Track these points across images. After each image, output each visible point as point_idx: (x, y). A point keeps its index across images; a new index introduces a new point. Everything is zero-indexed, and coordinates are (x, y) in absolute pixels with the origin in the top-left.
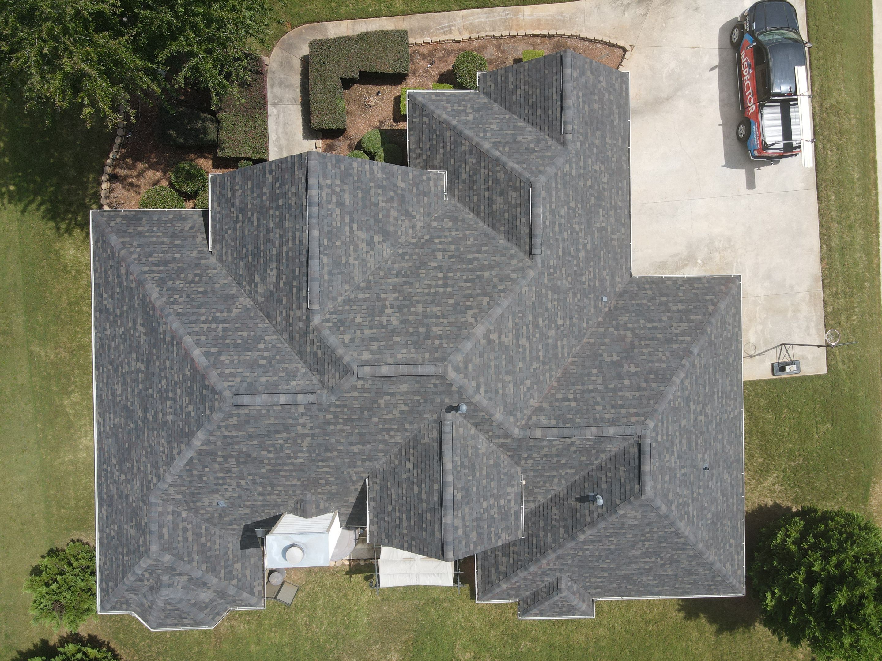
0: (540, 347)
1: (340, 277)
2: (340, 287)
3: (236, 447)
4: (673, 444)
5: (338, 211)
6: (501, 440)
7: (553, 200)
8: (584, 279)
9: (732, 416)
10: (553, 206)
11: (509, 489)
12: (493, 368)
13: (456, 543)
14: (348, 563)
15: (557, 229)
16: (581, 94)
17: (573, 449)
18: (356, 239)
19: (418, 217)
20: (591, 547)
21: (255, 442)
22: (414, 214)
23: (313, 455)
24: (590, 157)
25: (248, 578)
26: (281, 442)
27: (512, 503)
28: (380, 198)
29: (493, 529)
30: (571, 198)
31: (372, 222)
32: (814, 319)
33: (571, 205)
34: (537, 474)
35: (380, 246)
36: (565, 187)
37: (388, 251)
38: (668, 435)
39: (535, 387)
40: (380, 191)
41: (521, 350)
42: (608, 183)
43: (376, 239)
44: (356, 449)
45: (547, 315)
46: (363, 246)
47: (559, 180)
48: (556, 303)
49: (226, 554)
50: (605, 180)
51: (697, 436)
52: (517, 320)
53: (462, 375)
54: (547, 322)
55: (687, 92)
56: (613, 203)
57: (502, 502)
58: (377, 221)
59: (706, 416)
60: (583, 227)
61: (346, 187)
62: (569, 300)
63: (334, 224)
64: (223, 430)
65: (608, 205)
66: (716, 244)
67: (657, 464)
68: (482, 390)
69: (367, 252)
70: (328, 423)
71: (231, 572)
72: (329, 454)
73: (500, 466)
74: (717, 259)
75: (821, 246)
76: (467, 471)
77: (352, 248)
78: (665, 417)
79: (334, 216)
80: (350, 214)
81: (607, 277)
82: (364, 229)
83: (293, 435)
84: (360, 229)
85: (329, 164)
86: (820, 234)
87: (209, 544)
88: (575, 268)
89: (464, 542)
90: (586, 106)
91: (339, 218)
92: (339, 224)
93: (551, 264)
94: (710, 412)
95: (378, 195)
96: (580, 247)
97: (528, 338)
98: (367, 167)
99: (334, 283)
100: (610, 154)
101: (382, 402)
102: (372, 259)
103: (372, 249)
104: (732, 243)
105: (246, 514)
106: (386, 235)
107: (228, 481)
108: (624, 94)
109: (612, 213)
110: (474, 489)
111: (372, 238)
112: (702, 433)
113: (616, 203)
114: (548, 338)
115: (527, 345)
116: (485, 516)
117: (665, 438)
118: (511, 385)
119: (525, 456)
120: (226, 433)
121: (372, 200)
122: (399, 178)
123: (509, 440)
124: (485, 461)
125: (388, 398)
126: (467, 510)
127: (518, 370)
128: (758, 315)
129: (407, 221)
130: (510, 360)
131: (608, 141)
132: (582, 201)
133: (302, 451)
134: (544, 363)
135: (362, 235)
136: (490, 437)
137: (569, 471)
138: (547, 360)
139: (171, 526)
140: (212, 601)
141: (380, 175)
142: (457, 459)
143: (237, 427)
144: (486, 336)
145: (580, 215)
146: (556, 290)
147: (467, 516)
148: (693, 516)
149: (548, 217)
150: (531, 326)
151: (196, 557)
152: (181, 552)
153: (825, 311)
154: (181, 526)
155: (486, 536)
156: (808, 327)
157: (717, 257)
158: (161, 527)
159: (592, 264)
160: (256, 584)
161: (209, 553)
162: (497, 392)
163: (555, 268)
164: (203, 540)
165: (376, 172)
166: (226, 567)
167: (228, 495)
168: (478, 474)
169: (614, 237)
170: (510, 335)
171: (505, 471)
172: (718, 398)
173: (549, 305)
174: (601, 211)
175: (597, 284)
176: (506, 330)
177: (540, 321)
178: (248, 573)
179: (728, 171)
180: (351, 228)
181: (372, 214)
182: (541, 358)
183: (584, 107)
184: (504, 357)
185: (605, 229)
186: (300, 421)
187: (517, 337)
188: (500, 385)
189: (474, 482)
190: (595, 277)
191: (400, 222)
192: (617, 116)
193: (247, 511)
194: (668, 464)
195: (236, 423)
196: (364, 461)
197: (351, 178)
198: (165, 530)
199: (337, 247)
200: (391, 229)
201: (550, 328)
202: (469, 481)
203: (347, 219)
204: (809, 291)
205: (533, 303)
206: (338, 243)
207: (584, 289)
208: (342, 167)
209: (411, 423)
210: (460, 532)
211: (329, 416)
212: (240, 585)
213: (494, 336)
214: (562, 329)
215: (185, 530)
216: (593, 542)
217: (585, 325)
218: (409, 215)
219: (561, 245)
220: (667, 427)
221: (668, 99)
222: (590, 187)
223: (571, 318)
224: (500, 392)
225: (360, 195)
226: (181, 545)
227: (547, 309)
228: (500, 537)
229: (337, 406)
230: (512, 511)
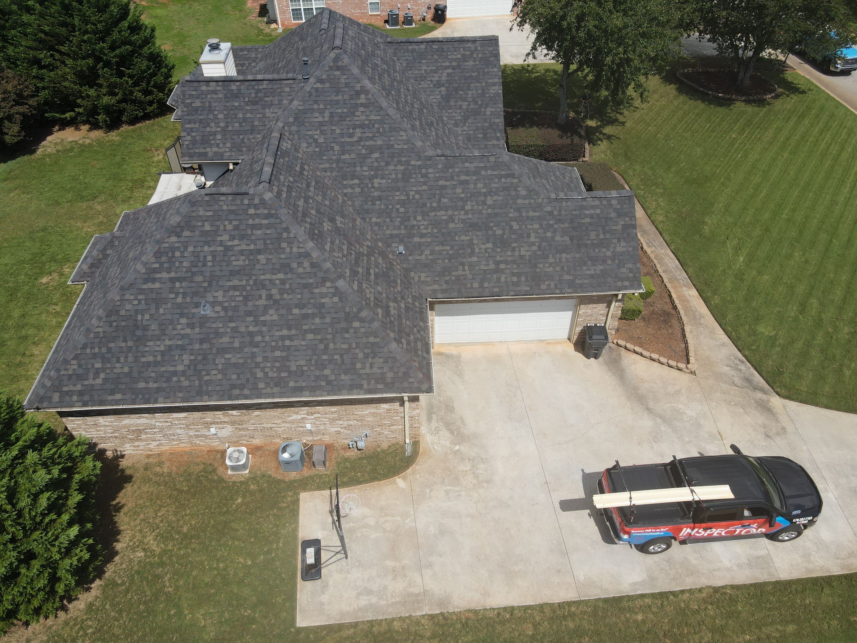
0: (353, 156)
1: (411, 58)
2: (403, 58)
4: (242, 237)
5: (459, 56)
7: (489, 172)
8: (419, 218)
9: (260, 374)
10: (483, 172)
11: (228, 145)
12: (336, 98)
13: (196, 84)
15: (463, 178)
16: (598, 211)
18: (441, 72)
19: (465, 128)
22: (467, 124)
24: (541, 227)
27: (215, 149)
28: (474, 92)
29: (197, 125)
30: (495, 198)
31: (455, 85)
32: (383, 602)
33: (489, 198)
35: (437, 93)
36: (505, 189)
37: (434, 100)
38: (253, 227)
39: (317, 149)
40: (480, 92)
41: (351, 131)
42: (521, 257)
43: (443, 89)
45: (383, 164)
46: (436, 78)
47: (509, 180)
48: (394, 176)
50: (523, 253)
51: (244, 288)
52: (377, 126)
53: (331, 64)
54: (376, 164)
55: (663, 428)
56: (502, 266)
57: (219, 137)
58: (456, 90)
59: (266, 309)
60: (470, 216)
61: (478, 63)
62: (399, 196)
63: (449, 53)
65: (498, 258)
66: (482, 466)
67: (225, 207)
68: (318, 85)
69: (432, 81)
73: (251, 134)
74: (462, 468)
75: (494, 609)
76: (253, 95)
77: (434, 68)
78: (272, 220)
79: (455, 53)
80: (459, 66)
81: (423, 257)
82: (449, 78)
84: (449, 75)
85: (491, 49)
86: (513, 608)
88: (428, 205)
89: (194, 93)
90: (587, 220)
91: (455, 57)
92: (450, 57)
93: (430, 170)
94: (268, 318)
95: (477, 90)
96: (450, 212)
97: (361, 139)
98: (496, 80)
99: (406, 54)
100: (551, 260)
102: (427, 86)
103: (434, 86)
104: (485, 484)
106: (447, 98)
108: (619, 284)
109: (492, 266)
110: (236, 104)
111: (443, 85)
112: (246, 299)
113: (502, 271)
114: (361, 167)
115: (355, 139)
116: (211, 116)
117: (250, 222)
118: (320, 119)
121: (472, 85)
122: (493, 110)
124: (258, 116)
126: (220, 96)
127: (334, 128)
128: (389, 518)
129: (460, 118)
130: (342, 118)
131: (564, 255)
132: (497, 215)
134: (338, 161)
135: (444, 78)
138: (341, 165)
141: (492, 91)
142: (265, 85)
144: (364, 91)
145: (480, 213)
146: (406, 177)
147: (215, 96)
148: (154, 280)
149: (472, 165)
150: (371, 143)
153: (393, 620)
155: (193, 117)
156: (369, 592)
157: (467, 466)
159: (435, 231)
162: (316, 102)
163: (425, 176)
165: (494, 88)
168: (248, 108)
169: (466, 268)
170: (364, 118)
171: (246, 140)
172: (283, 338)
173: (391, 167)
174: (490, 245)
175: (416, 239)
176: (368, 113)
177: (376, 155)
179: (579, 477)
180: (448, 67)
181: (461, 85)
182: (343, 157)
183: (586, 216)
184: (345, 110)
185: (472, 253)
187: (362, 126)
188: (322, 106)
189: (242, 104)
190: (422, 236)
191: (459, 111)
192: (592, 272)
194: (222, 228)
197: (485, 66)
199: (433, 55)
200: (452, 103)
201: (371, 168)
202: (244, 98)
203: (454, 64)
204: (425, 592)
205: (392, 146)
206: (436, 57)
207: (409, 218)
208: (492, 59)
210: (204, 88)
213: (363, 99)
214: (370, 186)
217: (374, 220)
218: (466, 119)
219: (448, 183)
220: (259, 227)
221: (648, 409)
222: (511, 227)
223: (380, 198)
224: (316, 106)
225: (474, 74)
227: (387, 164)
228: (188, 135)
230: (208, 150)
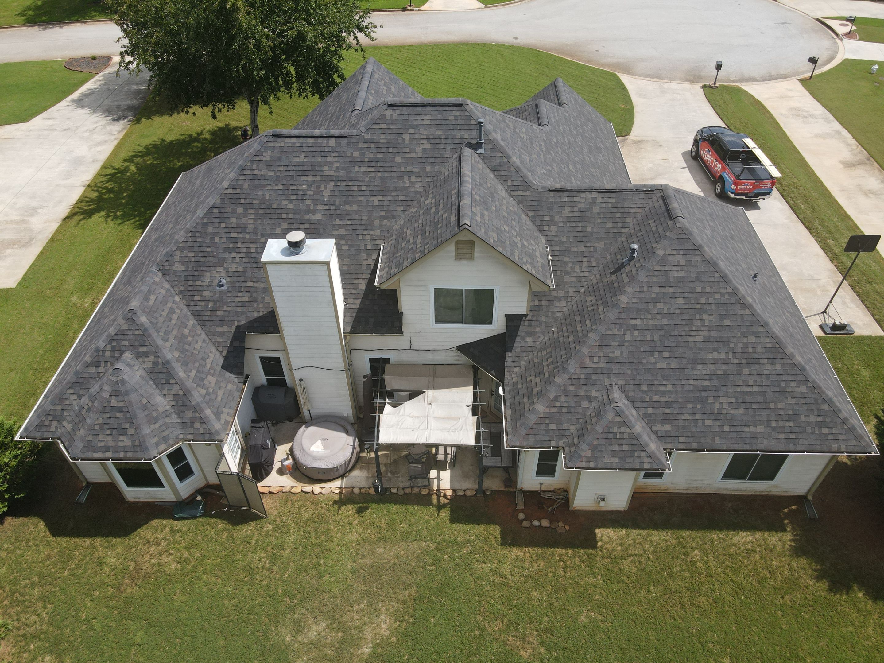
3: (261, 192)
6: (520, 193)
13: (474, 222)
14: (338, 491)
16: (572, 99)
17: (596, 210)
20: (638, 322)
21: (280, 187)
23: (333, 208)
25: (219, 399)
26: (305, 187)
27: (538, 254)
29: (516, 251)
32: (848, 297)
33: (572, 130)
34: (563, 249)
44: (375, 200)
49: (204, 359)
64: (254, 167)
68: (499, 135)
70: (353, 163)
71: (202, 379)
72: (347, 207)
75: (826, 253)
83: (318, 178)
86: (821, 246)
87: (190, 339)
89: (483, 230)
97: (541, 150)
101: (406, 136)
105: (243, 304)
107: (239, 245)
110: (494, 208)
116: (507, 235)
119: (547, 218)
120: (256, 172)
123: (528, 193)
125: (412, 131)
126: (486, 213)
133: (322, 202)
136: (509, 186)
137: (597, 245)
139: (160, 298)
140: (166, 414)
143: (269, 165)
147: (486, 217)
151: (172, 340)
152: (159, 325)
154: (170, 305)
155: (508, 248)
156: (844, 302)
158: (150, 292)
160: (225, 410)
161: (187, 347)
164: (186, 331)
166: (198, 371)
167: (233, 268)
178: (220, 393)
183: (576, 105)
186: (329, 159)
193: (246, 298)
195: (268, 159)
196: (382, 218)
198: (153, 297)
202: (488, 199)
204: (831, 279)
209: (432, 165)
210: (478, 219)
211: (357, 154)
212: (207, 398)
215: (172, 311)
216: (639, 311)
219: (566, 138)
226: (161, 320)
228: (525, 264)
229: (366, 141)
230: (538, 260)
